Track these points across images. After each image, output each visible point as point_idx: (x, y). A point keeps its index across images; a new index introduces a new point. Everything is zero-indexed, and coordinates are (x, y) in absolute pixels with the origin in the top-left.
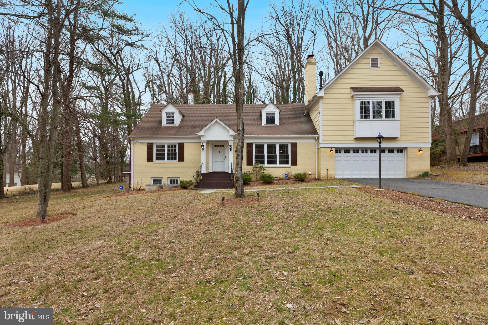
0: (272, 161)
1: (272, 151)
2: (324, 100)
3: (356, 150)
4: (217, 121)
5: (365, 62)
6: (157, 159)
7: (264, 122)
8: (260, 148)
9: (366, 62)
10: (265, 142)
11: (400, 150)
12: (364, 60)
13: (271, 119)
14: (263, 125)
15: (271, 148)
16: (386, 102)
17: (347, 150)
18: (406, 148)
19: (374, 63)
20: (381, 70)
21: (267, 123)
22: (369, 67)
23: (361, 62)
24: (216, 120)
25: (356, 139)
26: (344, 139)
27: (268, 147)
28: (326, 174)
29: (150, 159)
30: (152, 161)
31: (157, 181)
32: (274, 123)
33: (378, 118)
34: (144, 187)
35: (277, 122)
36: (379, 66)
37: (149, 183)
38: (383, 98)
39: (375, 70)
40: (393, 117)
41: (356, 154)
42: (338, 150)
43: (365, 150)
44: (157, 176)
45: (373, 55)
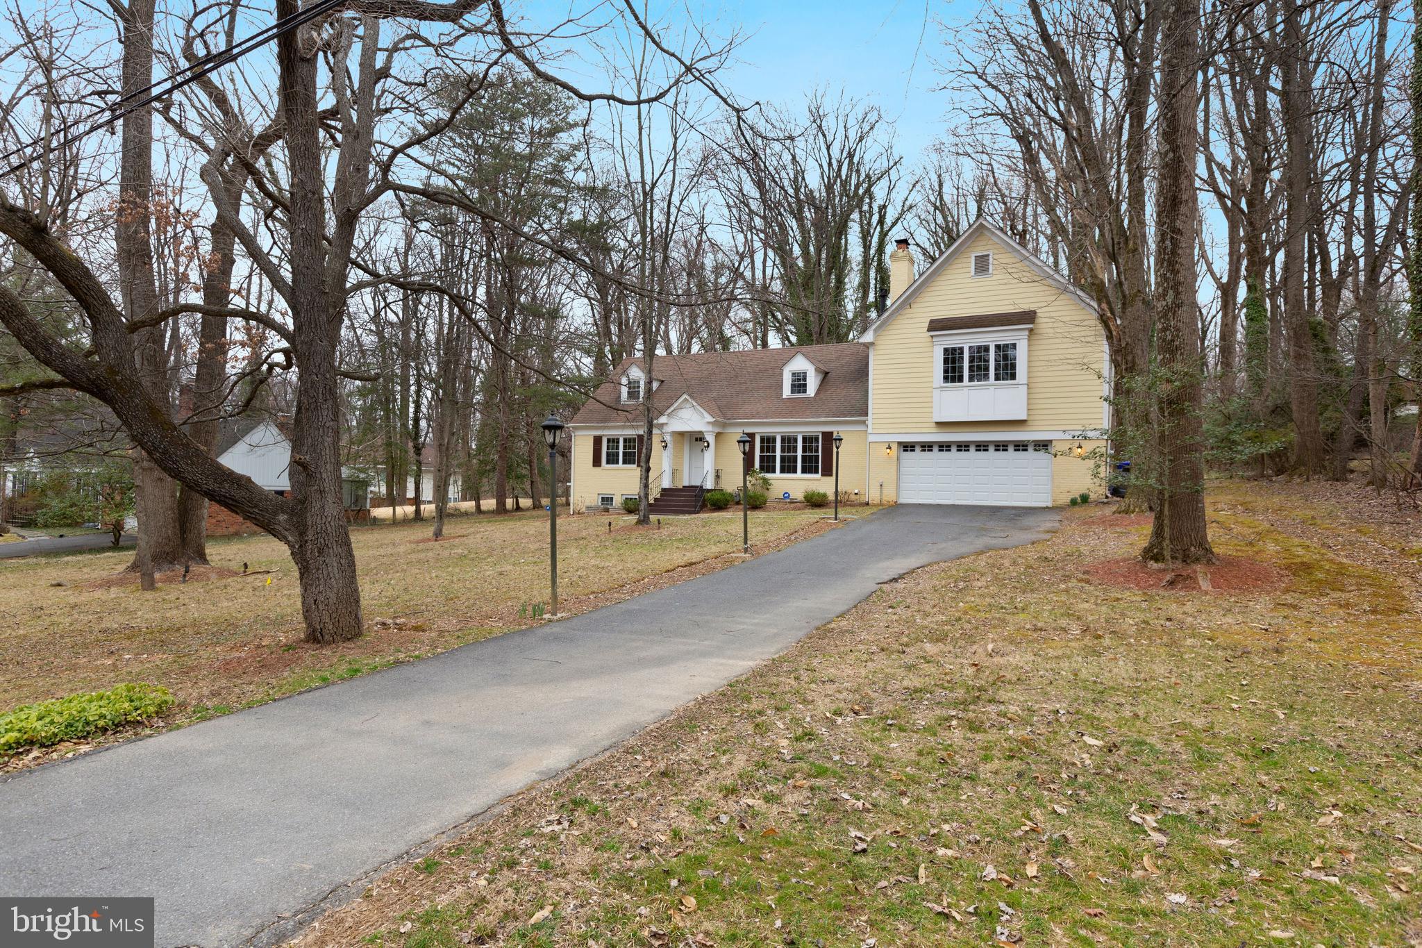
0: (789, 466)
1: (789, 448)
2: (877, 348)
3: (945, 447)
4: (686, 399)
5: (960, 266)
6: (608, 462)
7: (787, 392)
8: (768, 442)
9: (964, 265)
10: (778, 431)
11: (1043, 446)
12: (960, 261)
13: (799, 384)
14: (784, 397)
15: (789, 441)
16: (998, 347)
17: (927, 447)
18: (1051, 441)
19: (982, 265)
20: (994, 278)
21: (793, 392)
22: (968, 275)
23: (954, 266)
24: (685, 396)
25: (939, 424)
26: (914, 425)
27: (783, 439)
28: (878, 495)
29: (597, 462)
30: (600, 466)
31: (607, 500)
32: (805, 391)
33: (979, 380)
34: (584, 510)
35: (811, 390)
36: (990, 271)
37: (593, 504)
38: (991, 338)
39: (983, 280)
40: (1013, 376)
41: (945, 454)
42: (908, 447)
43: (963, 447)
44: (607, 491)
45: (979, 248)
